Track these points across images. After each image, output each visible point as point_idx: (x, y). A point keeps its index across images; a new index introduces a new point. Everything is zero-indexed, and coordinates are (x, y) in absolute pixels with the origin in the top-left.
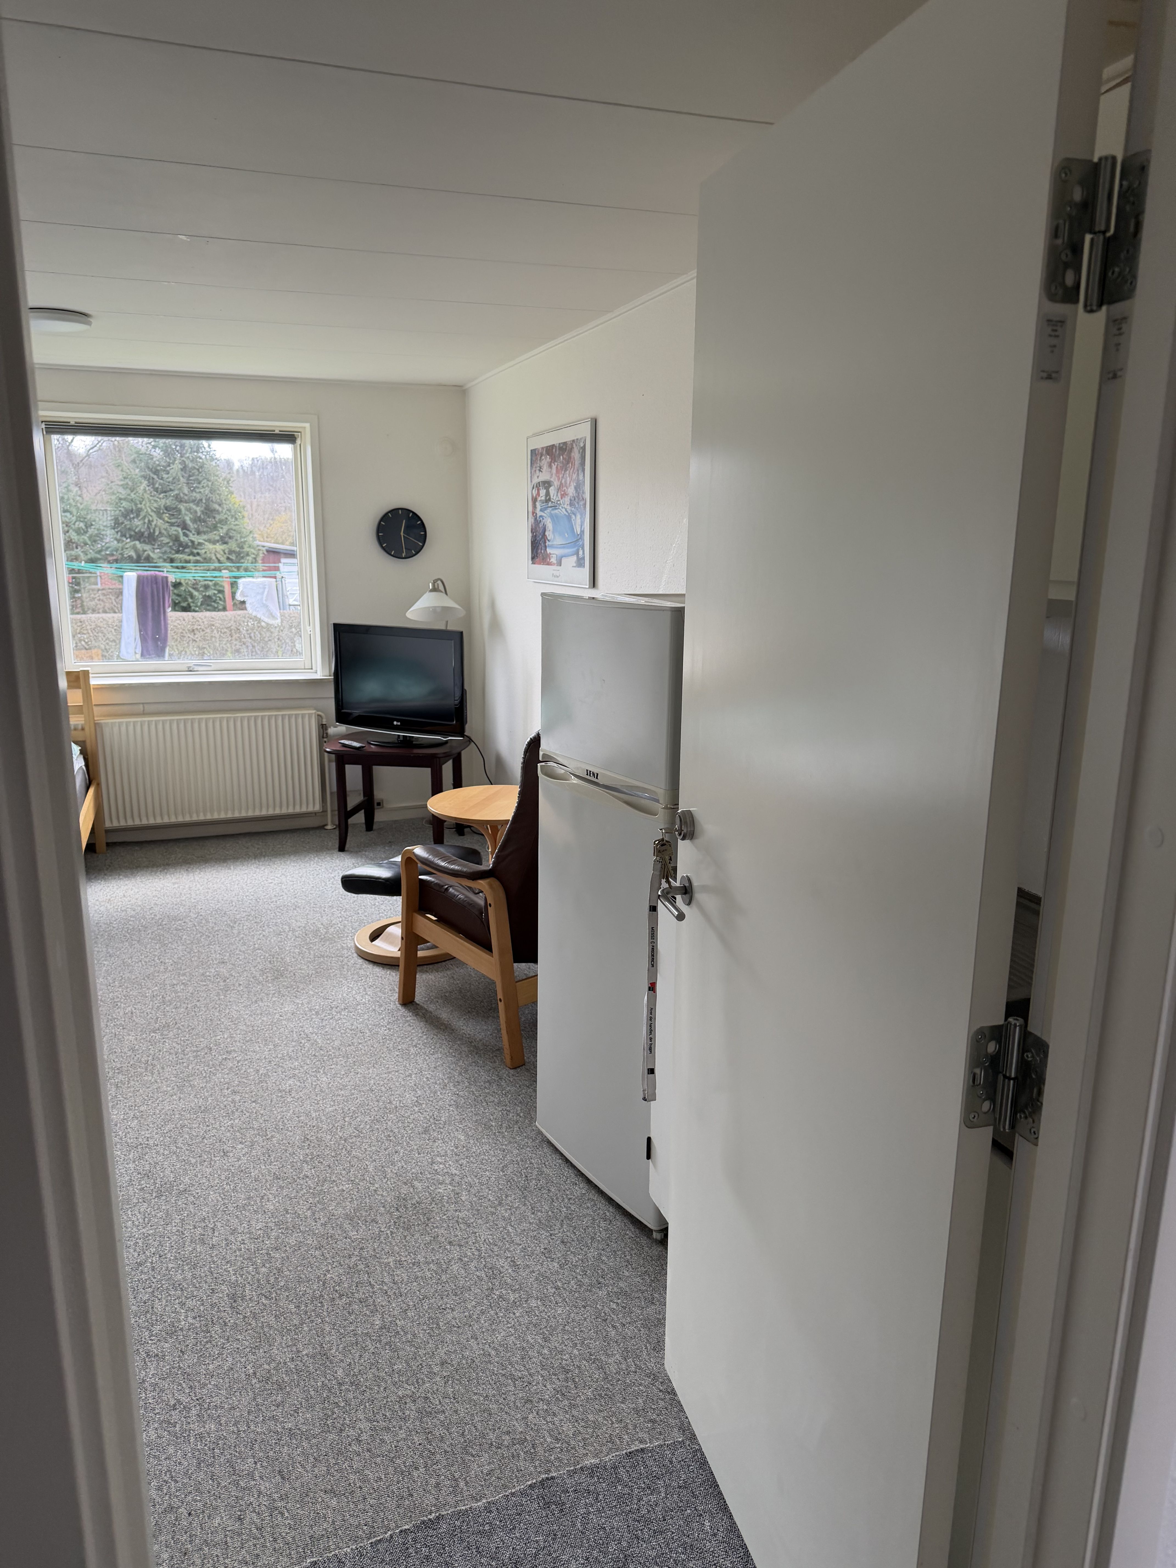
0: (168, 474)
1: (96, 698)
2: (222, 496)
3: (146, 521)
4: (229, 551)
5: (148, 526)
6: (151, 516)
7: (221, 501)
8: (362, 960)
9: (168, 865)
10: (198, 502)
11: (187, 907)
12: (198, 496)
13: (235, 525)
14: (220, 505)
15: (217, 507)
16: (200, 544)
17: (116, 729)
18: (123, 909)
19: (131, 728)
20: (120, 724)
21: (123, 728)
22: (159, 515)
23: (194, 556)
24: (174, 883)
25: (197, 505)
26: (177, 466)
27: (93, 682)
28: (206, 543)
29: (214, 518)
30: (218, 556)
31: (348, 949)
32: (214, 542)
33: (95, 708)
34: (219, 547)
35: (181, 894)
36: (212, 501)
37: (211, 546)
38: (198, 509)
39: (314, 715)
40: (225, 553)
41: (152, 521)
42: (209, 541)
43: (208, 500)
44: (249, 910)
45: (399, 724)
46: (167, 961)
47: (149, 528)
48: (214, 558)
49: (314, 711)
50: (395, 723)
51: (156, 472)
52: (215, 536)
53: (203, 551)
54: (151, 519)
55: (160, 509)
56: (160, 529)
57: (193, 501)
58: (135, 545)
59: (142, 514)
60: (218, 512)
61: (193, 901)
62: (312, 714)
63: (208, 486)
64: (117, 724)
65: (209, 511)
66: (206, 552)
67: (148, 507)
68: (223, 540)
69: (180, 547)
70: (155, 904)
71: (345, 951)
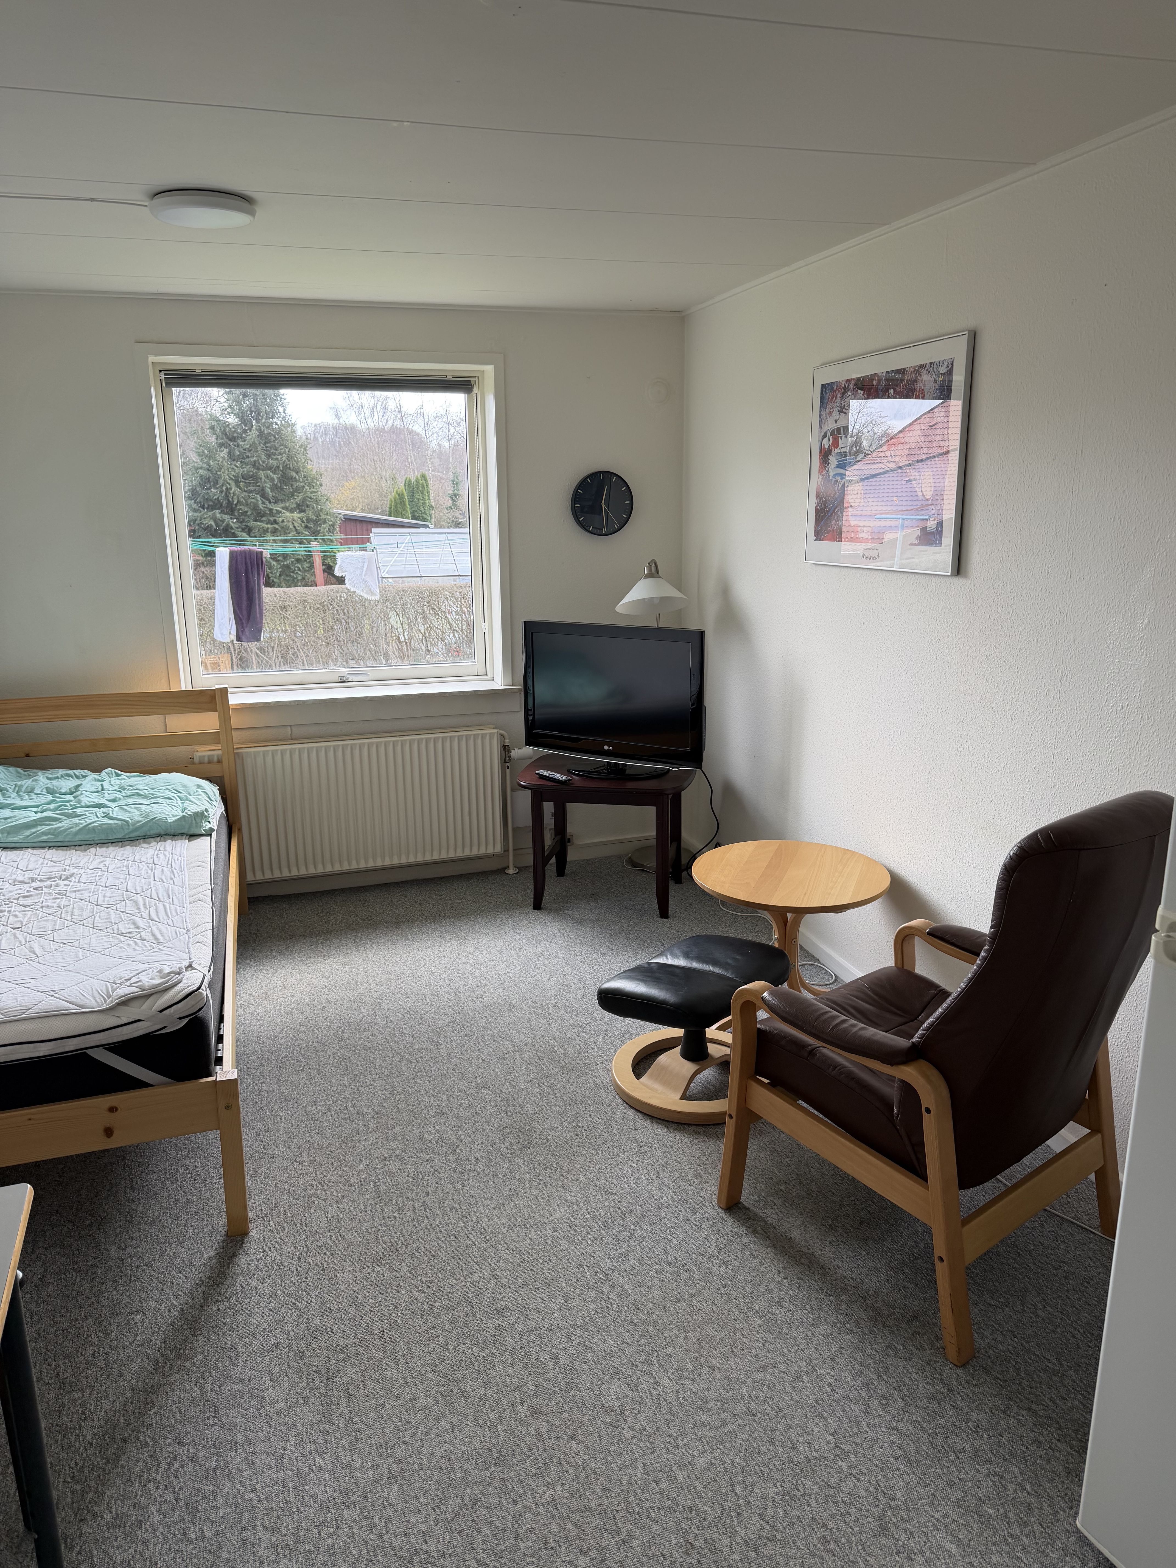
0: (244, 441)
1: (236, 721)
2: (299, 464)
3: (224, 488)
4: (307, 520)
5: (226, 494)
6: (229, 484)
7: (299, 468)
8: (633, 1111)
9: (329, 932)
10: (275, 470)
11: (369, 1006)
12: (275, 463)
13: (311, 493)
14: (297, 473)
15: (294, 474)
16: (279, 512)
17: (260, 760)
18: (288, 1010)
19: (278, 757)
20: (265, 754)
21: (269, 759)
22: (237, 482)
23: (272, 524)
24: (344, 964)
25: (274, 473)
26: (254, 433)
27: (234, 700)
28: (283, 511)
29: (292, 485)
30: (296, 524)
31: (605, 1088)
32: (292, 511)
33: (234, 733)
34: (296, 515)
35: (356, 983)
36: (290, 468)
37: (288, 514)
38: (275, 476)
39: (496, 735)
40: (303, 522)
41: (231, 489)
42: (286, 509)
43: (286, 467)
44: (451, 1012)
45: (611, 748)
46: (365, 1109)
47: (227, 496)
48: (291, 527)
49: (496, 731)
50: (606, 747)
51: (233, 439)
52: (291, 503)
53: (281, 519)
54: (229, 486)
55: (238, 477)
56: (238, 497)
57: (270, 469)
58: (214, 514)
59: (221, 482)
60: (296, 481)
61: (375, 995)
62: (493, 733)
63: (285, 452)
64: (261, 754)
65: (286, 479)
66: (283, 521)
67: (225, 475)
68: (300, 508)
69: (259, 515)
70: (328, 1001)
71: (602, 1093)
